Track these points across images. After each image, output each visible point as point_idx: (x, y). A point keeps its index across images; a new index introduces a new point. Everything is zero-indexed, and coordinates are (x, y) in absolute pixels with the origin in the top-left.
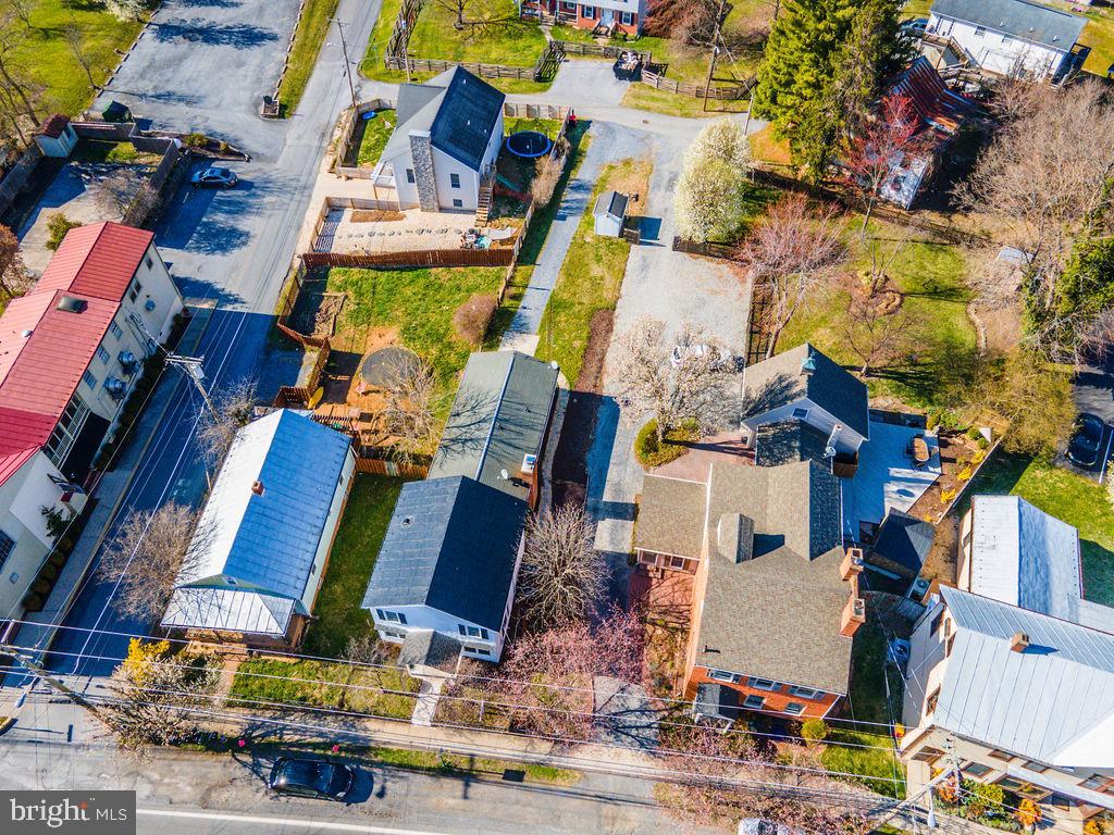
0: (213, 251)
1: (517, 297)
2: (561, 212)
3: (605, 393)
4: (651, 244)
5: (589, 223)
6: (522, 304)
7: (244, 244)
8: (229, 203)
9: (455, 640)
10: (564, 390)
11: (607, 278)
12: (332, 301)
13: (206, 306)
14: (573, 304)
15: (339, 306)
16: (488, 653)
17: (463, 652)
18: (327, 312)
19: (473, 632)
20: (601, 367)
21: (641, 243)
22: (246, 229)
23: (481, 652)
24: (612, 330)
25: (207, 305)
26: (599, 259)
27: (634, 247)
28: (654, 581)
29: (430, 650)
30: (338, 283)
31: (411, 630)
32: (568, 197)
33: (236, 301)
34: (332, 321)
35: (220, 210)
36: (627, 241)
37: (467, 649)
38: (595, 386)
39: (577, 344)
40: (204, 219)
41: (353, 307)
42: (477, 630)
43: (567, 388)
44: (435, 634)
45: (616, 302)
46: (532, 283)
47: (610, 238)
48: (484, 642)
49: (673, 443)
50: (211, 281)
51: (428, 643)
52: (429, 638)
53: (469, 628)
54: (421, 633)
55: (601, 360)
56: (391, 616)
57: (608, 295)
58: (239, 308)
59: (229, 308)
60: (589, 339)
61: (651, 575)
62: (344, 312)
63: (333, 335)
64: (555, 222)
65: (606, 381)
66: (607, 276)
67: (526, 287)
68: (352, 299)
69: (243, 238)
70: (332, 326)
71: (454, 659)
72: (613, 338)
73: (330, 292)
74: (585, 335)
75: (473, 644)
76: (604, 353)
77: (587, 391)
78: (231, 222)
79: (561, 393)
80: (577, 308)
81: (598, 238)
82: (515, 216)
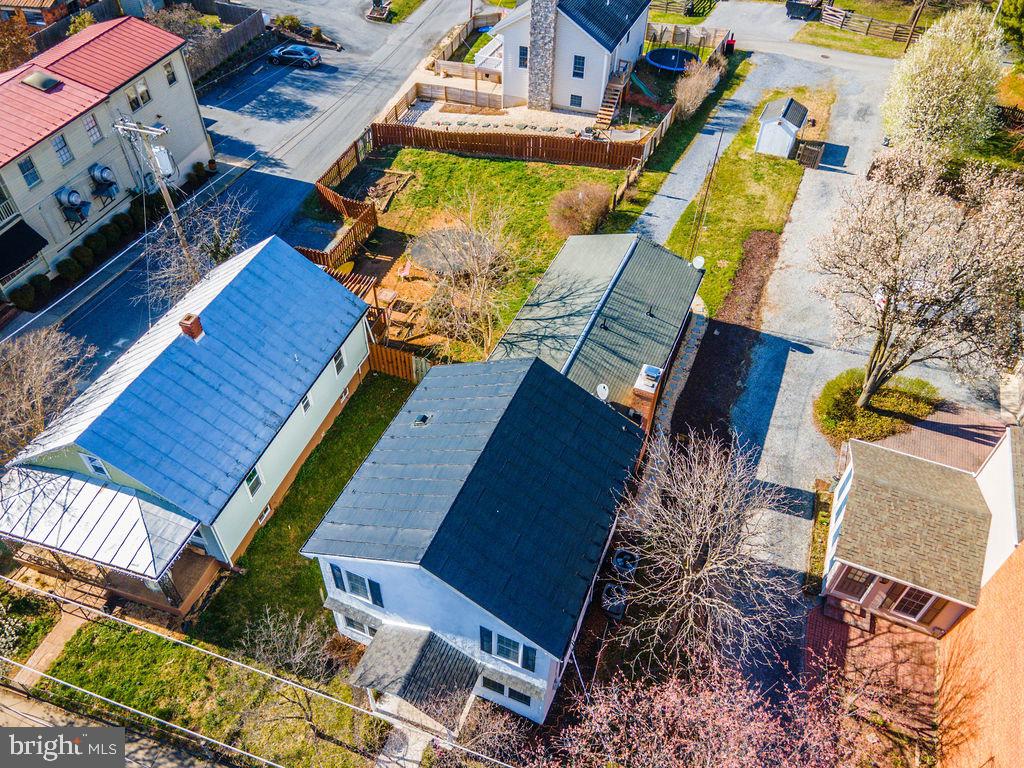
0: (269, 118)
1: (643, 203)
2: (708, 127)
3: (764, 329)
4: (834, 170)
5: (746, 142)
6: (647, 210)
7: (307, 116)
8: (304, 80)
9: (467, 660)
10: (699, 316)
11: (771, 199)
12: (394, 179)
13: (238, 164)
14: (719, 220)
15: (402, 183)
16: (526, 700)
17: (479, 689)
18: (384, 188)
19: (506, 648)
20: (759, 297)
21: (820, 168)
22: (314, 104)
23: (513, 694)
24: (776, 256)
25: (240, 164)
26: (759, 178)
27: (808, 171)
28: (854, 633)
29: (415, 667)
30: (407, 163)
31: (390, 622)
32: (719, 114)
33: (277, 164)
34: (388, 197)
35: (291, 85)
36: (800, 163)
37: (488, 683)
38: (749, 319)
39: (724, 264)
40: (270, 90)
41: (418, 188)
42: (516, 645)
43: (705, 314)
44: (431, 638)
45: (782, 226)
46: (663, 190)
47: (775, 158)
48: (524, 676)
49: (882, 413)
50: (255, 142)
51: (415, 653)
52: (419, 644)
53: (501, 639)
54: (405, 633)
55: (760, 288)
56: (356, 583)
57: (770, 216)
58: (278, 172)
59: (266, 171)
60: (742, 261)
61: (848, 618)
62: (407, 190)
63: (385, 211)
64: (699, 136)
65: (766, 315)
66: (769, 196)
67: (655, 193)
68: (421, 180)
69: (308, 112)
70: (386, 202)
71: (458, 696)
72: (777, 265)
73: (395, 169)
74: (736, 255)
75: (501, 675)
76: (763, 282)
77: (737, 322)
78: (300, 97)
79: (694, 319)
80: (724, 225)
81: (758, 156)
82: (647, 125)
